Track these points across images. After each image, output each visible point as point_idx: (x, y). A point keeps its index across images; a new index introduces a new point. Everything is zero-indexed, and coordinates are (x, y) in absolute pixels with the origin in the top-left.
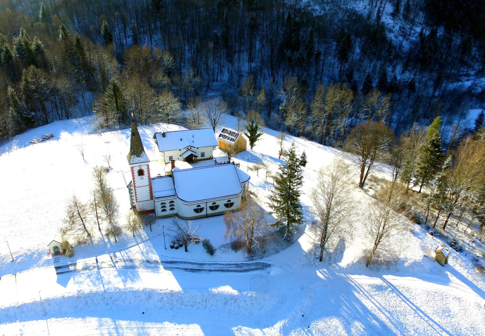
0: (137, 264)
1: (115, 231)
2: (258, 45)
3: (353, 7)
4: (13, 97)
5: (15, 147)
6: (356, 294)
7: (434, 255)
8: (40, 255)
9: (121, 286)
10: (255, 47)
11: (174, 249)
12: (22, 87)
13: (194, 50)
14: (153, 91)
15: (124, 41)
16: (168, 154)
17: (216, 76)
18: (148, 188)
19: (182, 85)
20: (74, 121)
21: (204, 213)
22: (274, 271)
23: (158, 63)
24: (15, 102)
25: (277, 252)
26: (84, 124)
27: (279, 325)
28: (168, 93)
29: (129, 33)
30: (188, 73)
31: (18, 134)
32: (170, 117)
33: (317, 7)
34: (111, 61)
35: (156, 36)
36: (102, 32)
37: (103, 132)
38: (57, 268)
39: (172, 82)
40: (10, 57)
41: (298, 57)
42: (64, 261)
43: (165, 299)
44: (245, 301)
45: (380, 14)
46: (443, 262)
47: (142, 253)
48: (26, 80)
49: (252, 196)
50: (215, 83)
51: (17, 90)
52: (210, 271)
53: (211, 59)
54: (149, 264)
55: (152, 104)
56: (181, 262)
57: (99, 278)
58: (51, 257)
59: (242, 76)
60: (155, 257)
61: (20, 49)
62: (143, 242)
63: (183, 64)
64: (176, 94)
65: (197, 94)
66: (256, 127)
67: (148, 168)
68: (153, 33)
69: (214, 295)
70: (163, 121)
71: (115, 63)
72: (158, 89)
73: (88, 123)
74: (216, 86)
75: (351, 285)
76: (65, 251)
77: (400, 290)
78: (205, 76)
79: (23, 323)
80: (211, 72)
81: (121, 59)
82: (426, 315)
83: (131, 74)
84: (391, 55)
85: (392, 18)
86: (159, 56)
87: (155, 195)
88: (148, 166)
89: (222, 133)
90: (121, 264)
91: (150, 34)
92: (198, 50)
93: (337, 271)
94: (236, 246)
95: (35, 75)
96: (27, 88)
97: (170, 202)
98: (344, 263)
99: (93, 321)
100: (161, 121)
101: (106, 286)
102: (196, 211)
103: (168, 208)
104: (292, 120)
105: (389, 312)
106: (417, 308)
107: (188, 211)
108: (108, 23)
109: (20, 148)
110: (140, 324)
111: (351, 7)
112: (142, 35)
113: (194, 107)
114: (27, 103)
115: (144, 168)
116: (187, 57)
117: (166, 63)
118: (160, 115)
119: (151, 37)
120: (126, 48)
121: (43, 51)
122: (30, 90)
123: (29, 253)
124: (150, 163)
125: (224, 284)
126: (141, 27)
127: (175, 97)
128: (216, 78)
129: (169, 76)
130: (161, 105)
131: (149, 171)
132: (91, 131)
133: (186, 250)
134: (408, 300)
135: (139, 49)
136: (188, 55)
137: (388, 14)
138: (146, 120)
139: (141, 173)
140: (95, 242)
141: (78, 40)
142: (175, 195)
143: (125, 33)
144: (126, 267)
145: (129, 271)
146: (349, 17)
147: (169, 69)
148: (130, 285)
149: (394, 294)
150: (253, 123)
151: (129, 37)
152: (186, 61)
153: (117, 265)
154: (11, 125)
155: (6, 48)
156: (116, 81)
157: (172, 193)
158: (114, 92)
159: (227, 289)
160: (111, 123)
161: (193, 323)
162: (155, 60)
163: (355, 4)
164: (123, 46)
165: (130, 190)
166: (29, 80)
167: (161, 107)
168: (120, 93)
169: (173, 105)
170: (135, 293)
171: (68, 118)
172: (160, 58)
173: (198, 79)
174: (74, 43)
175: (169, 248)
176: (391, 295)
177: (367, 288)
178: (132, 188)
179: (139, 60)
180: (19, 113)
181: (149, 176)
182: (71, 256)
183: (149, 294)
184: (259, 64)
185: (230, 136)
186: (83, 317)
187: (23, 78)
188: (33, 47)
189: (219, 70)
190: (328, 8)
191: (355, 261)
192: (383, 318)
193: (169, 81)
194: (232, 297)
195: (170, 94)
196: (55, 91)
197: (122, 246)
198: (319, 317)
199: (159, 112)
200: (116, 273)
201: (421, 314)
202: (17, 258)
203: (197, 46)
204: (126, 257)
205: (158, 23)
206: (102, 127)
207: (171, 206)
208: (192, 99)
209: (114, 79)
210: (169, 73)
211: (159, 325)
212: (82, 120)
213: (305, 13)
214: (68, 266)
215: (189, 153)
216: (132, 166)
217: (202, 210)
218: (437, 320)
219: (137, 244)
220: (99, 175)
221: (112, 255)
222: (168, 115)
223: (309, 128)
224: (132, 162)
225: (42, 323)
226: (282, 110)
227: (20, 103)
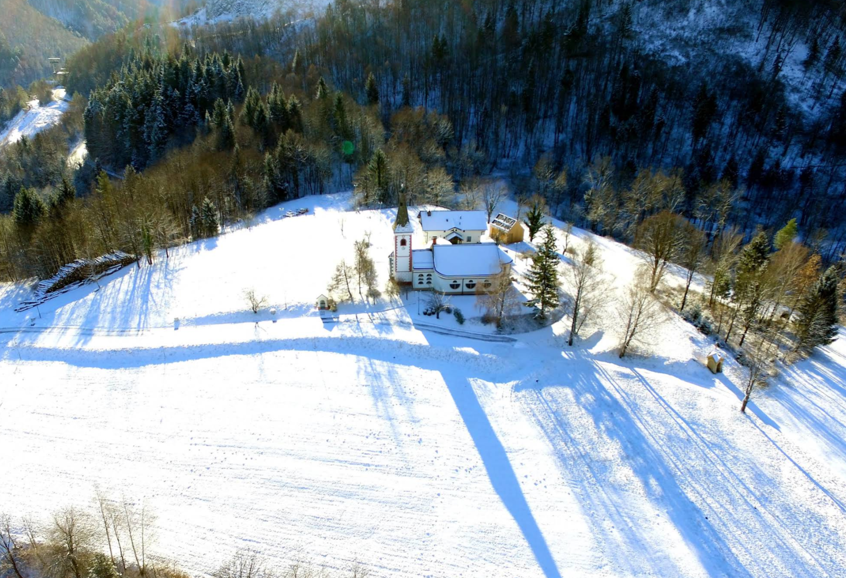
0: (392, 322)
1: (374, 294)
2: (573, 107)
3: (738, 53)
4: (269, 165)
5: (269, 220)
6: (597, 376)
7: (706, 362)
8: (309, 307)
9: (377, 335)
10: (568, 111)
11: (427, 316)
12: (277, 155)
13: (481, 114)
14: (422, 165)
15: (392, 99)
16: (432, 234)
17: (507, 149)
18: (408, 259)
19: (459, 160)
20: (329, 196)
21: (459, 290)
22: (517, 345)
23: (432, 130)
24: (271, 170)
25: (526, 331)
26: (340, 201)
27: (513, 383)
28: (440, 169)
29: (400, 88)
30: (469, 145)
31: (270, 206)
32: (439, 198)
33: (676, 53)
34: (376, 127)
35: (433, 93)
36: (367, 88)
37: (362, 210)
38: (322, 319)
39: (448, 156)
40: (264, 118)
41: (626, 129)
42: (328, 314)
43: (414, 350)
44: (485, 361)
45: (780, 64)
46: (715, 369)
47: (397, 316)
48: (282, 146)
49: (513, 282)
50: (504, 160)
51: (274, 157)
52: (458, 336)
53: (503, 126)
54: (402, 324)
55: (420, 181)
56: (431, 326)
57: (359, 328)
58: (317, 310)
59: (543, 151)
60: (408, 319)
61: (274, 109)
62: (398, 307)
63: (464, 134)
64: (450, 171)
65: (477, 172)
66: (539, 215)
67: (411, 239)
68: (430, 89)
69: (457, 352)
70: (430, 203)
71: (380, 128)
72: (429, 163)
73: (344, 200)
74: (506, 163)
75: (595, 369)
76: (329, 307)
77: (648, 381)
78: (491, 150)
79: (297, 352)
80: (500, 145)
81: (387, 123)
82: (666, 404)
83: (399, 143)
84: (782, 129)
85: (804, 69)
86: (435, 122)
87: (414, 266)
88: (411, 236)
89: (497, 219)
90: (377, 321)
91: (427, 90)
92: (486, 115)
93: (585, 355)
94: (486, 320)
95: (292, 141)
96: (282, 156)
97: (428, 275)
98: (594, 351)
99: (352, 358)
100: (428, 203)
101: (364, 335)
102: (452, 286)
103: (425, 281)
104: (598, 212)
105: (626, 394)
106: (660, 397)
107: (444, 286)
108: (375, 75)
109: (274, 220)
110: (392, 365)
111: (734, 52)
112: (415, 91)
113: (470, 188)
114: (281, 172)
115: (407, 239)
116: (471, 123)
117: (442, 131)
118: (427, 195)
119: (427, 94)
120: (393, 108)
121: (298, 111)
122: (285, 158)
123: (299, 305)
124: (412, 234)
125: (468, 346)
126: (416, 79)
127: (448, 174)
128: (507, 153)
129: (444, 149)
130: (430, 183)
131: (411, 242)
132: (348, 207)
133: (438, 317)
134: (653, 390)
135: (411, 111)
136: (472, 120)
137: (798, 62)
138: (410, 200)
139: (403, 243)
140: (356, 303)
141: (339, 100)
142: (434, 268)
143: (394, 88)
144: (382, 324)
145: (384, 327)
146: (726, 67)
147: (445, 139)
148: (384, 335)
149: (641, 383)
150: (535, 209)
151: (399, 93)
152: (470, 129)
153: (374, 321)
154: (264, 195)
155: (261, 107)
156: (382, 152)
157: (430, 266)
158: (378, 164)
159: (470, 350)
160: (370, 200)
161: (435, 370)
162: (428, 126)
163: (741, 47)
164: (390, 105)
165: (391, 260)
166: (286, 146)
167: (429, 186)
168: (384, 167)
169: (444, 184)
170: (389, 342)
171: (321, 194)
172: (436, 124)
173: (480, 154)
174: (335, 102)
175: (421, 313)
176: (636, 383)
177: (610, 373)
178: (394, 258)
179: (410, 126)
180: (273, 183)
181: (410, 247)
182: (334, 311)
183: (401, 345)
184: (570, 136)
185: (505, 223)
186: (345, 353)
187: (280, 143)
188: (289, 106)
189: (513, 142)
190: (695, 54)
191: (607, 351)
192: (617, 396)
193: (444, 154)
194: (473, 356)
195: (442, 171)
196: (311, 160)
197: (379, 307)
198: (552, 385)
199: (427, 192)
200: (373, 327)
201: (662, 402)
202: (290, 307)
203: (485, 109)
204: (382, 317)
205: (438, 75)
206: (360, 205)
207: (428, 279)
208: (469, 179)
209: (378, 149)
210: (445, 144)
211: (407, 367)
212: (337, 197)
213: (653, 62)
214: (332, 318)
215: (454, 235)
216: (397, 234)
217: (458, 286)
218: (676, 408)
219: (394, 309)
220: (360, 250)
221: (370, 314)
222: (437, 196)
223: (620, 225)
224: (396, 231)
225: (312, 354)
226: (587, 200)
227: (274, 171)
